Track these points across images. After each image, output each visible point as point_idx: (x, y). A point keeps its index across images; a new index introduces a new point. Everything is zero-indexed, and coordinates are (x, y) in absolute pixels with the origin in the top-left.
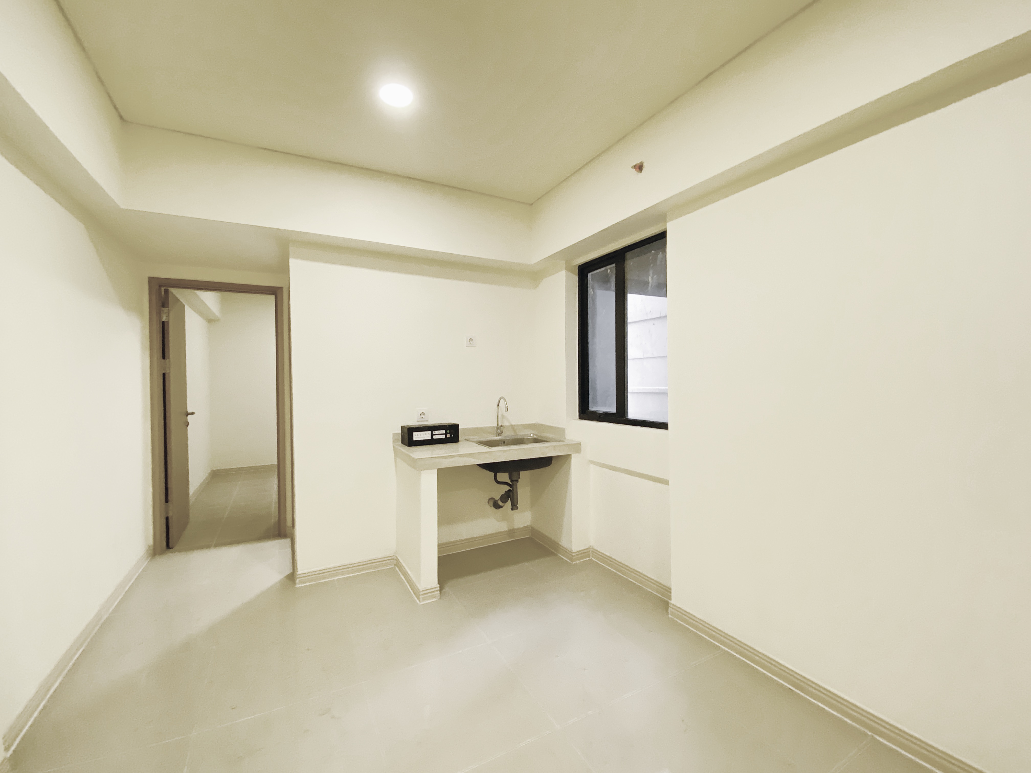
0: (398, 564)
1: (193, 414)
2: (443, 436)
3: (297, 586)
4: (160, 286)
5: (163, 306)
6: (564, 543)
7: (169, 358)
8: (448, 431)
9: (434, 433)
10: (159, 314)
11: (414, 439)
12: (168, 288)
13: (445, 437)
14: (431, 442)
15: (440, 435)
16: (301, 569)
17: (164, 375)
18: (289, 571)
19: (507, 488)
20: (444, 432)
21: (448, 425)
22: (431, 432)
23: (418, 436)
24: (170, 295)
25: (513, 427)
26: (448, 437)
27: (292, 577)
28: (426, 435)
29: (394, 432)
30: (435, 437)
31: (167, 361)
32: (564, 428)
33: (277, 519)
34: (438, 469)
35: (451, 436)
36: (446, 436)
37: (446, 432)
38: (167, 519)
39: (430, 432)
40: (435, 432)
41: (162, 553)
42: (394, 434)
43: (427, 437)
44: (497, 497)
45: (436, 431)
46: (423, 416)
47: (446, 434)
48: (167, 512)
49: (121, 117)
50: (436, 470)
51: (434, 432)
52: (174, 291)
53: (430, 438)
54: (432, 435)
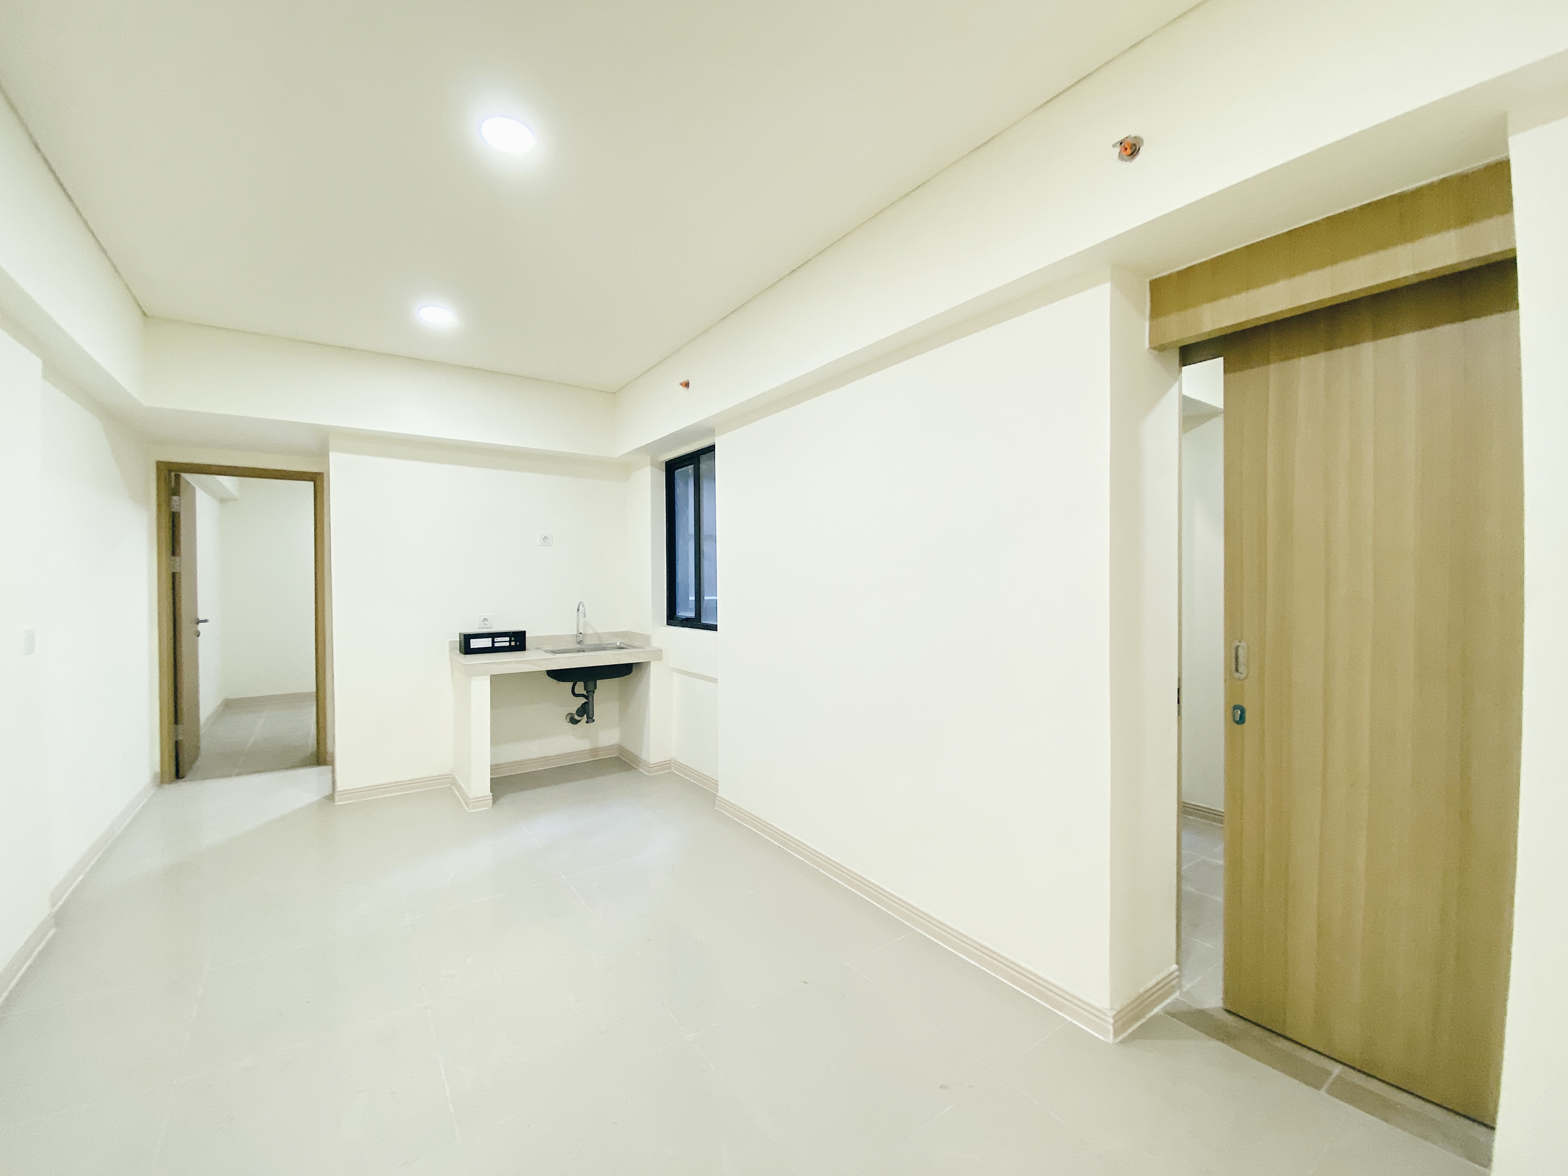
0: (454, 783)
1: (206, 622)
2: (507, 644)
3: (337, 804)
4: (170, 471)
5: (174, 495)
6: (644, 757)
7: (179, 555)
8: (513, 639)
9: (495, 641)
10: (169, 503)
11: (471, 647)
12: (179, 473)
14: (492, 650)
15: (503, 642)
16: (340, 787)
17: (174, 575)
18: (328, 791)
19: (584, 700)
20: (508, 639)
21: (513, 632)
23: (476, 644)
24: (182, 481)
25: (598, 635)
26: (512, 645)
27: (331, 798)
28: (486, 643)
29: (450, 640)
30: (496, 645)
31: (177, 559)
32: (649, 635)
33: (315, 749)
34: (492, 676)
35: (516, 643)
36: (510, 644)
37: (510, 639)
38: (177, 743)
39: (491, 639)
40: (496, 639)
41: (171, 782)
42: (450, 642)
44: (574, 710)
45: (498, 639)
46: (486, 623)
47: (510, 641)
48: (177, 736)
49: (144, 314)
50: (489, 677)
52: (186, 477)
53: (491, 646)
54: (493, 642)
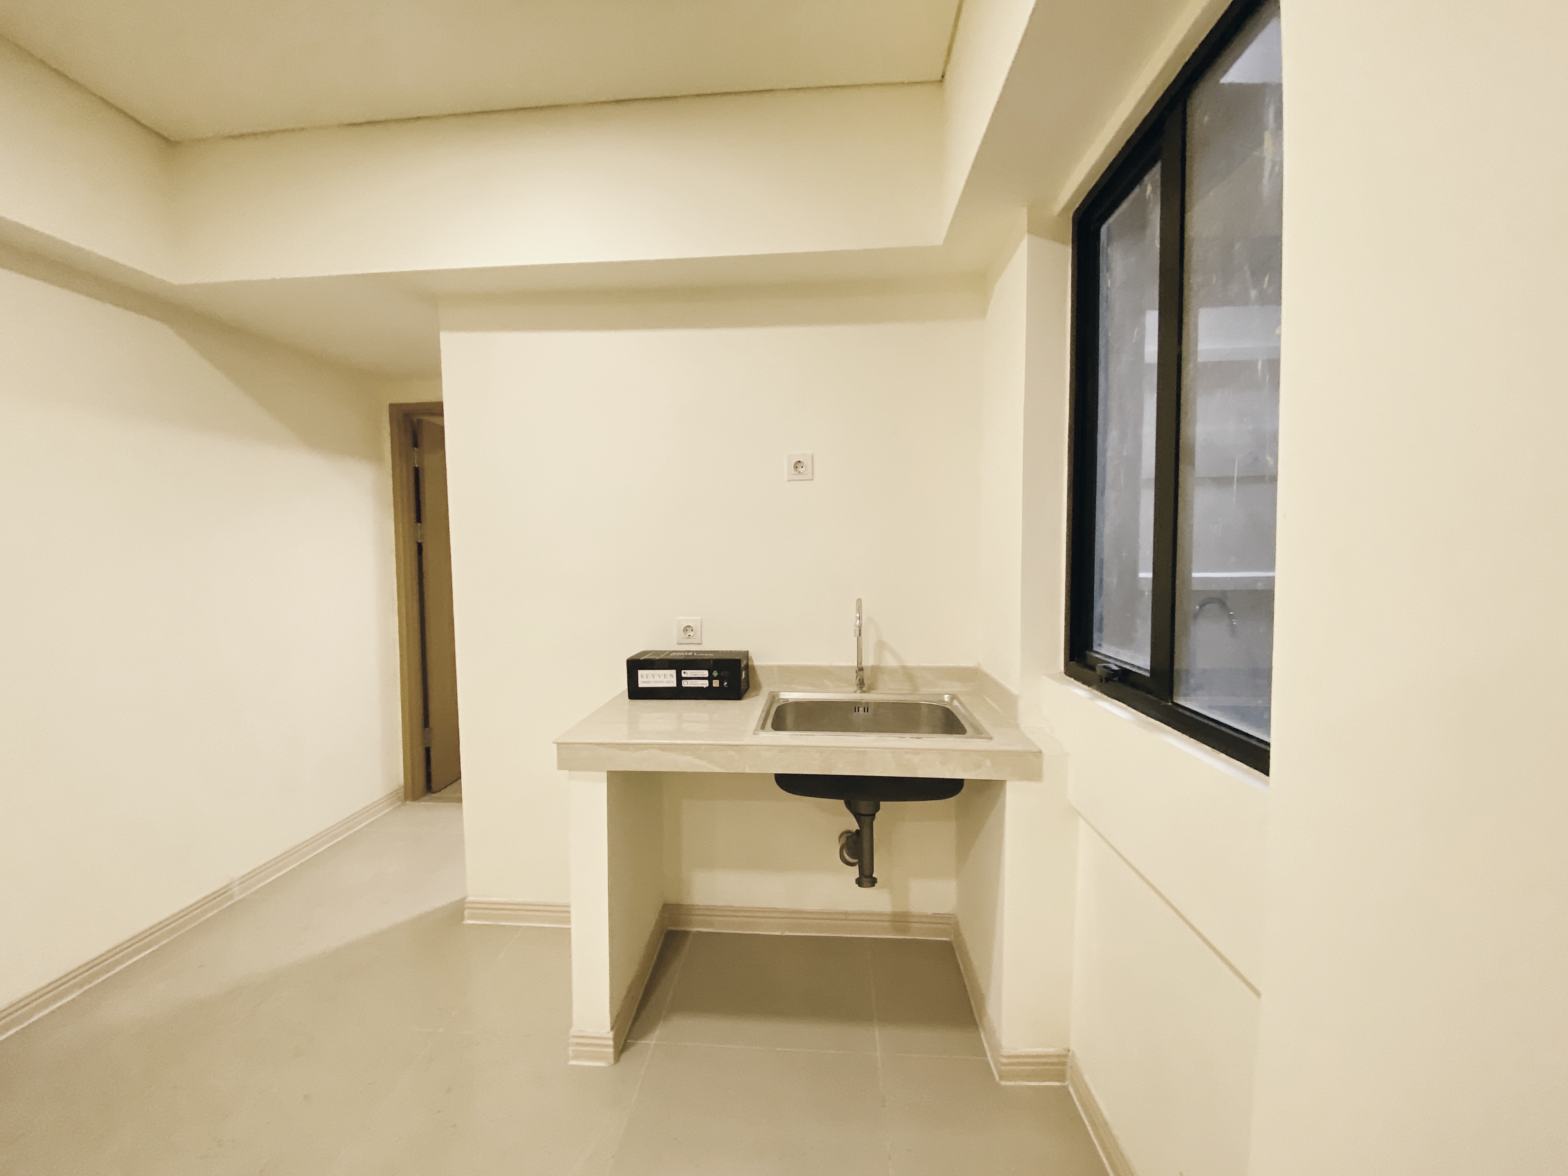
2: (705, 684)
7: (423, 522)
8: (715, 674)
9: (683, 675)
11: (641, 686)
13: (707, 685)
14: (678, 693)
15: (697, 679)
17: (419, 548)
20: (705, 673)
21: (715, 660)
22: (677, 673)
23: (648, 679)
26: (714, 685)
28: (666, 678)
30: (685, 684)
31: (422, 526)
32: (1016, 692)
34: (608, 772)
35: (721, 683)
36: (711, 683)
37: (710, 673)
38: (428, 751)
39: (674, 672)
40: (685, 673)
41: (415, 798)
43: (668, 682)
45: (686, 671)
46: (691, 634)
47: (710, 679)
48: (427, 741)
50: (605, 774)
51: (683, 671)
53: (674, 685)
54: (679, 679)
